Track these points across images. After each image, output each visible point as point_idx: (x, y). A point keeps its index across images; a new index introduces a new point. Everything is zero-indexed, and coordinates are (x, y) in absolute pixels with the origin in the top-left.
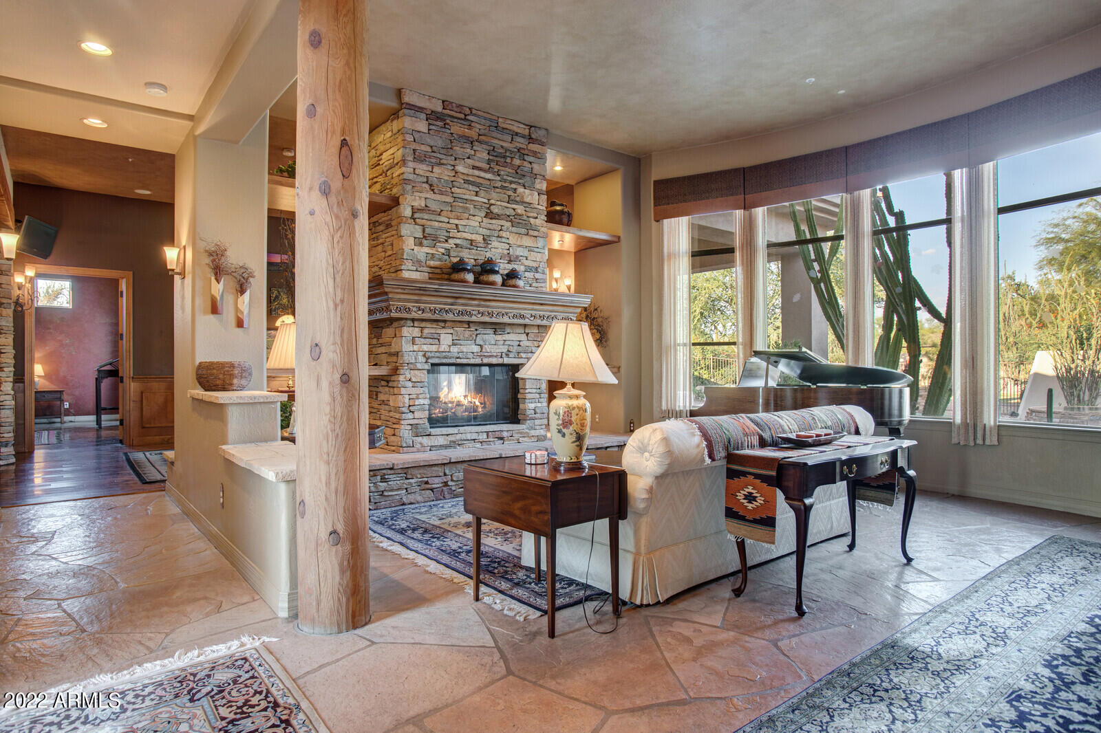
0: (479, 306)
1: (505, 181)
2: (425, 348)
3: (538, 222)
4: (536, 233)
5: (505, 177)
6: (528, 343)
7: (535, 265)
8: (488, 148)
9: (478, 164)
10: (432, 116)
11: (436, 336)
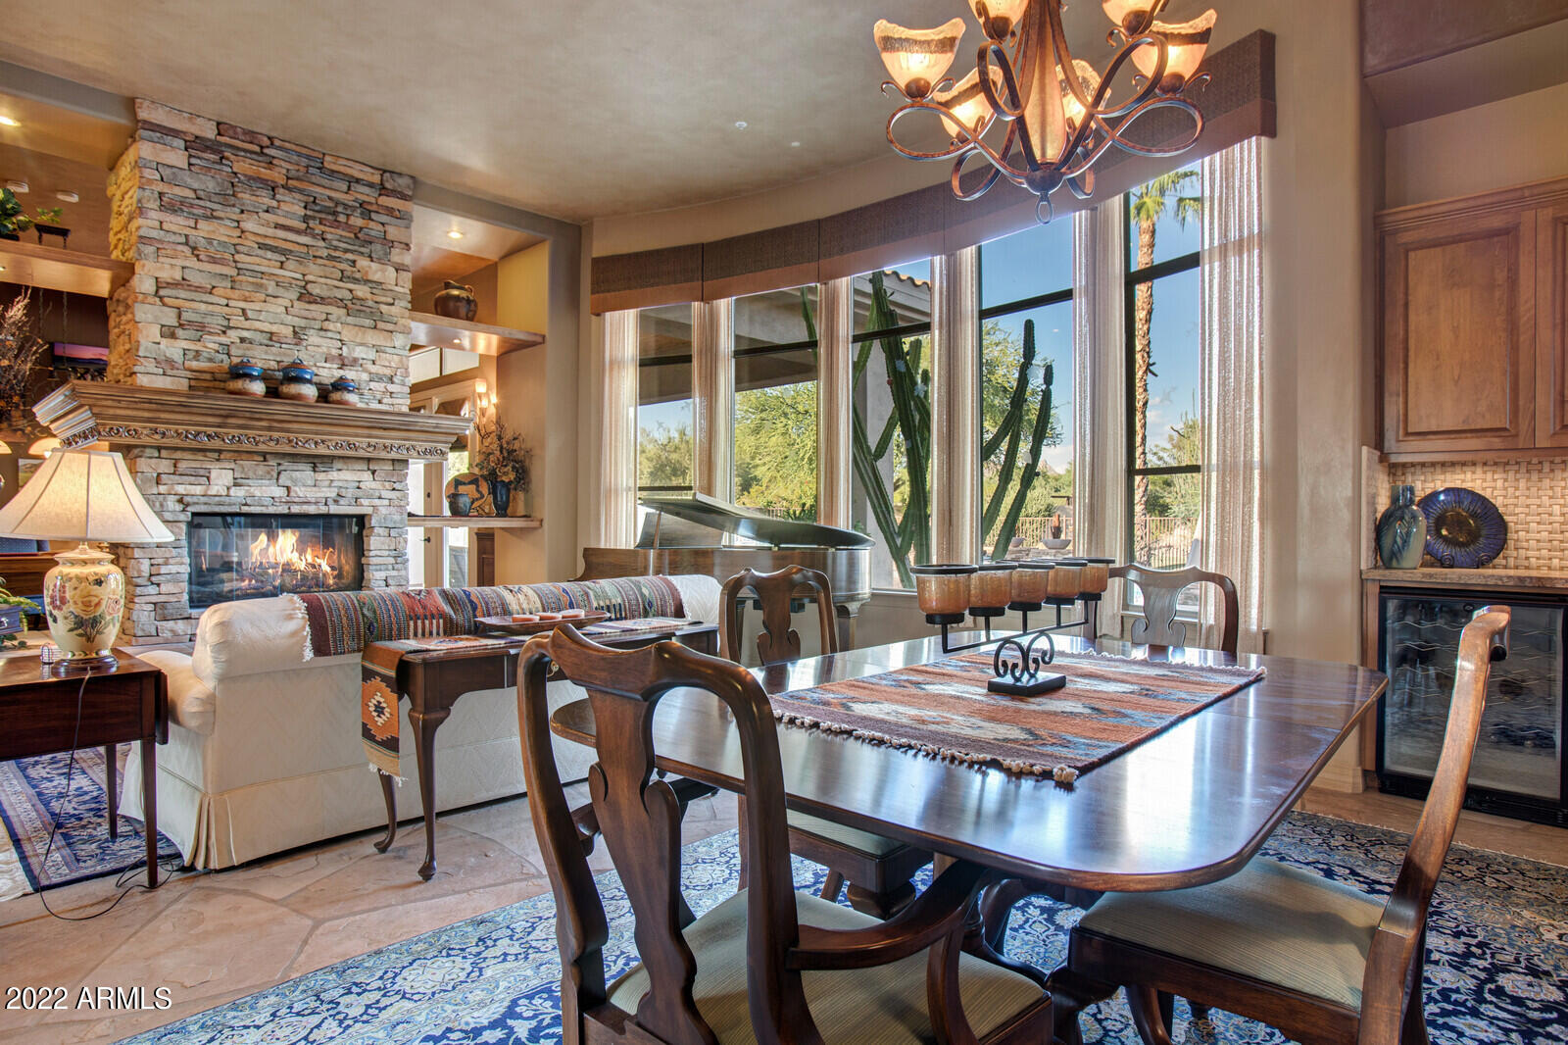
0: (270, 429)
1: (336, 248)
2: (181, 489)
3: (393, 310)
4: (390, 327)
5: (335, 243)
6: (374, 485)
7: (388, 372)
8: (305, 198)
9: (282, 221)
10: (195, 145)
11: (202, 472)
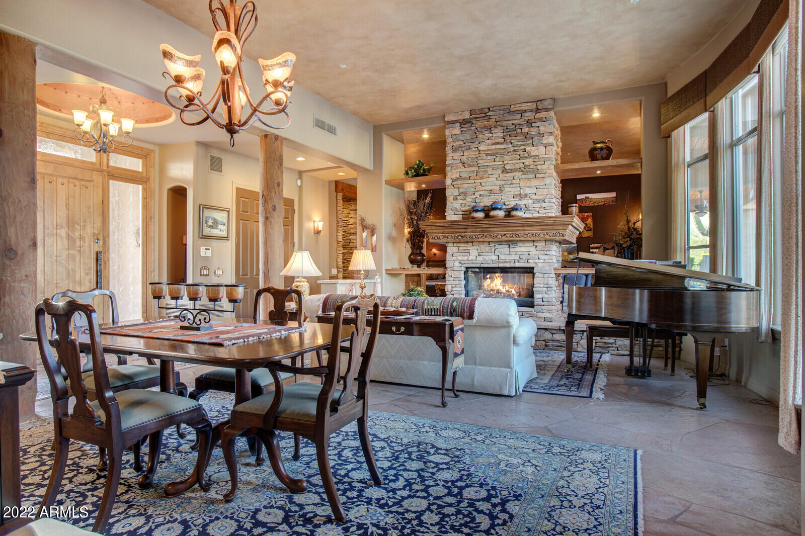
1: (517, 146)
2: (460, 258)
3: (544, 167)
4: (542, 175)
5: (515, 143)
6: (536, 253)
7: (542, 197)
8: (502, 128)
9: (494, 141)
10: (464, 122)
11: (467, 251)
